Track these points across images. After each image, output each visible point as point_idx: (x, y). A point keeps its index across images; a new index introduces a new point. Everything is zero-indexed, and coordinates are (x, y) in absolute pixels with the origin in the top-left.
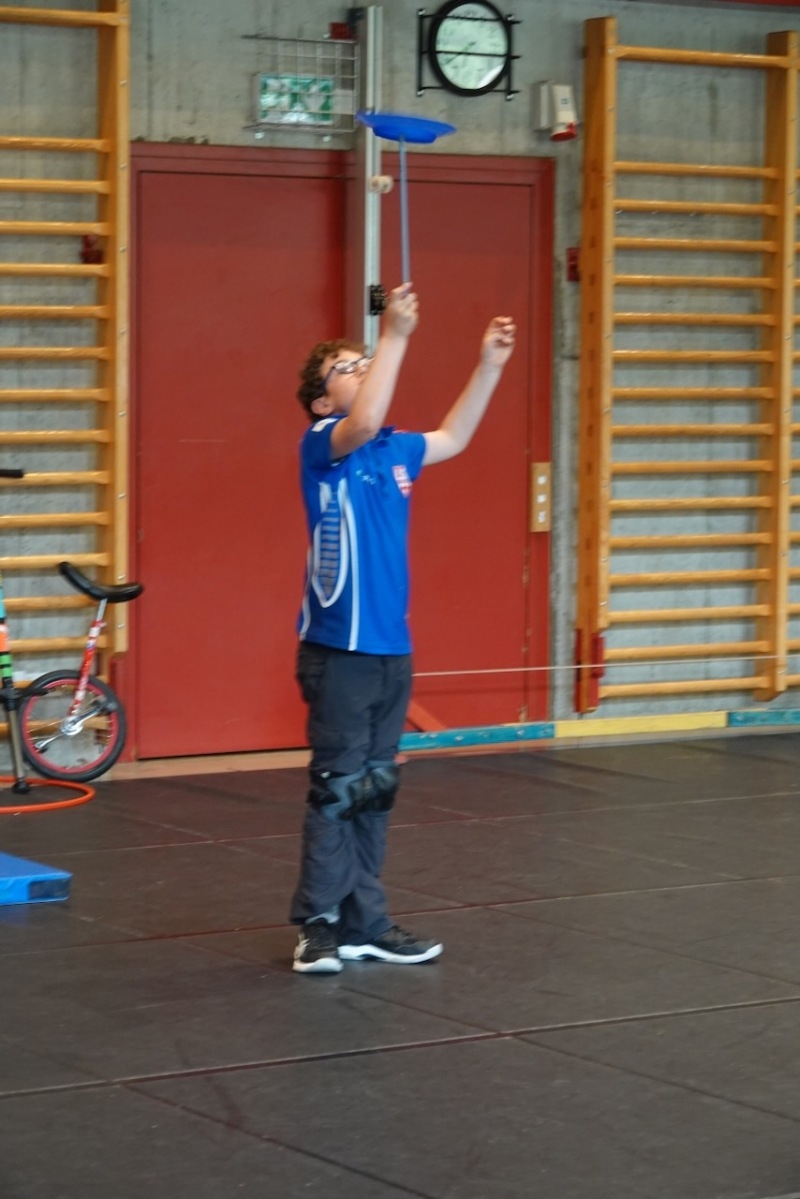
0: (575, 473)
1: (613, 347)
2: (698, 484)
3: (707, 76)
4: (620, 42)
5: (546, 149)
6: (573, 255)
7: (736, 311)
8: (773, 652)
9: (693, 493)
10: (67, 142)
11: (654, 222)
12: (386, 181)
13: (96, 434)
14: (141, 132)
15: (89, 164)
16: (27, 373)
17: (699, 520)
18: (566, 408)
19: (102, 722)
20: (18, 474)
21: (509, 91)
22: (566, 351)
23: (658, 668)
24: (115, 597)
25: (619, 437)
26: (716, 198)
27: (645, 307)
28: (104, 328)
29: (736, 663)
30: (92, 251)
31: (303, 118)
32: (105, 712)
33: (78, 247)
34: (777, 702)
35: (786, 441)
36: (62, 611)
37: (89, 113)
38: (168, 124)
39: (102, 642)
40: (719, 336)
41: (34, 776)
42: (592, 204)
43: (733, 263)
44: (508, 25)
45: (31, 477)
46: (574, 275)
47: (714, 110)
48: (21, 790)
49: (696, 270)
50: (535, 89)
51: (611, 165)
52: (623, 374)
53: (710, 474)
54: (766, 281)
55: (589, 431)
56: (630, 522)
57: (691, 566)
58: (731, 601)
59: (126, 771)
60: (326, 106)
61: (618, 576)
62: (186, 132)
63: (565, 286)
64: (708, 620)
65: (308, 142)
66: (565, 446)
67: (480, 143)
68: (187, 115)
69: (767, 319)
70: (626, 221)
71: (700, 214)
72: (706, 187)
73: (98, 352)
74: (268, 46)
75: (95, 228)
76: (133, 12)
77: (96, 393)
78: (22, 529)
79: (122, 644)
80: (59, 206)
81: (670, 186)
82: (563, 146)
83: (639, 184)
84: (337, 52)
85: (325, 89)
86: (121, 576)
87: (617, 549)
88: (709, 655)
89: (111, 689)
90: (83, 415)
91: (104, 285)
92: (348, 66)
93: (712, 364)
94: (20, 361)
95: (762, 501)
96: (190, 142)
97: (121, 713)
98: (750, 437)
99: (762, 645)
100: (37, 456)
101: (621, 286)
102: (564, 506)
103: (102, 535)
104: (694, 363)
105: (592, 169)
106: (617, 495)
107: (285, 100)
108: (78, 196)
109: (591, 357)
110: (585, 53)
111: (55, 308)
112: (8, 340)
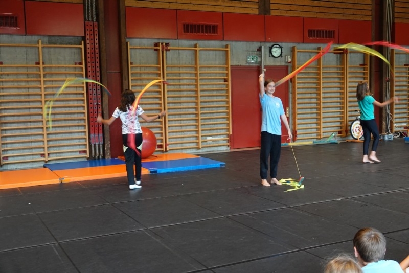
0: (292, 109)
1: (297, 91)
2: (309, 110)
3: (309, 53)
4: (297, 49)
5: (287, 65)
7: (314, 86)
8: (320, 133)
9: (309, 111)
10: (222, 66)
11: (302, 74)
12: (265, 69)
13: (227, 105)
14: (232, 64)
15: (225, 69)
16: (217, 97)
17: (310, 115)
18: (291, 100)
19: (228, 144)
21: (282, 57)
22: (291, 92)
23: (304, 135)
25: (298, 104)
26: (311, 70)
27: (301, 86)
28: (227, 91)
29: (315, 135)
30: (226, 81)
31: (254, 62)
33: (224, 80)
34: (321, 140)
35: (322, 103)
36: (223, 129)
37: (224, 62)
38: (235, 63)
40: (312, 89)
43: (313, 79)
44: (281, 48)
46: (291, 82)
49: (308, 80)
50: (285, 56)
52: (298, 95)
53: (311, 108)
54: (318, 82)
55: (294, 103)
56: (300, 115)
57: (309, 121)
58: (314, 126)
59: (232, 150)
60: (257, 60)
61: (298, 123)
62: (238, 64)
64: (311, 129)
65: (254, 65)
66: (291, 105)
67: (278, 64)
68: (238, 62)
69: (319, 87)
71: (309, 73)
72: (309, 69)
73: (227, 94)
74: (248, 52)
75: (226, 77)
76: (230, 48)
77: (227, 100)
78: (217, 118)
79: (231, 133)
80: (221, 75)
82: (289, 64)
84: (258, 53)
85: (256, 58)
86: (231, 124)
87: (298, 119)
88: (311, 133)
90: (225, 103)
91: (227, 86)
92: (260, 54)
93: (311, 93)
94: (216, 96)
95: (319, 112)
98: (316, 103)
100: (219, 108)
101: (298, 83)
102: (291, 113)
103: (228, 119)
104: (308, 93)
105: (293, 67)
106: (298, 111)
107: (251, 59)
108: (223, 73)
109: (294, 93)
110: (292, 51)
111: (221, 88)
112: (215, 93)
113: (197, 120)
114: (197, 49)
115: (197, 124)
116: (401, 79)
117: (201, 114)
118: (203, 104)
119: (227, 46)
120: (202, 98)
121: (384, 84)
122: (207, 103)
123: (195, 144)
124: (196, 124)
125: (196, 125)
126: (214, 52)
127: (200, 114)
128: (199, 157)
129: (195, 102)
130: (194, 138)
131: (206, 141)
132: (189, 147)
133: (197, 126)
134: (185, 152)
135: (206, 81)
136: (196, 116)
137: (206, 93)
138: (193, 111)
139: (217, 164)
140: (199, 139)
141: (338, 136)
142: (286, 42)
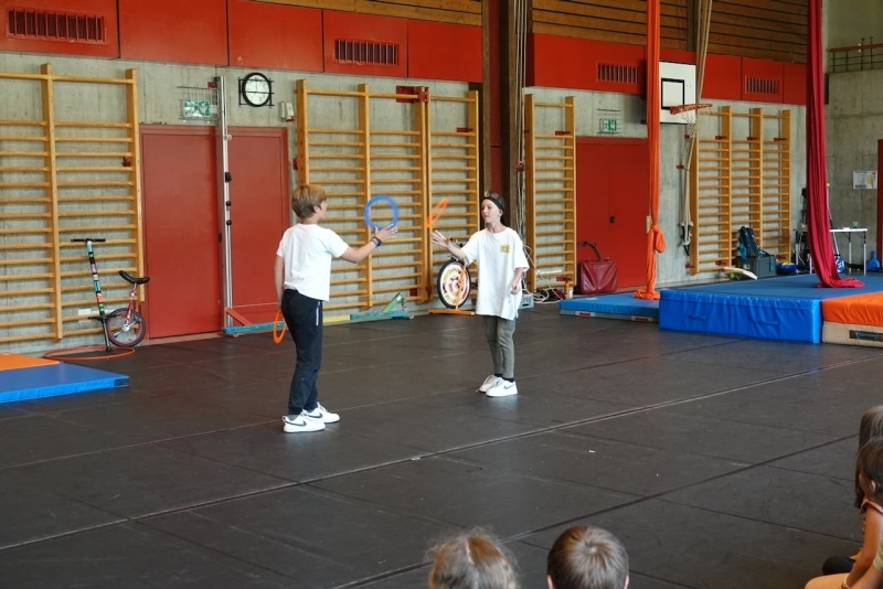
3: (338, 99)
4: (309, 87)
5: (284, 125)
6: (295, 162)
7: (351, 177)
8: (368, 293)
10: (116, 125)
11: (322, 149)
12: (229, 136)
13: (132, 226)
14: (143, 120)
15: (124, 132)
16: (105, 205)
19: (137, 326)
20: (104, 240)
21: (271, 105)
24: (140, 282)
26: (343, 139)
27: (320, 177)
28: (132, 189)
29: (356, 298)
30: (127, 162)
31: (200, 116)
32: (138, 322)
33: (122, 161)
34: (370, 311)
35: (369, 222)
36: (121, 288)
37: (123, 114)
38: (152, 118)
39: (136, 298)
40: (346, 187)
41: (113, 346)
42: (300, 143)
43: (349, 162)
44: (269, 82)
45: (107, 242)
46: (296, 167)
47: (341, 111)
48: (108, 351)
49: (338, 164)
50: (280, 104)
51: (306, 131)
54: (361, 169)
58: (353, 277)
59: (146, 342)
60: (207, 111)
62: (159, 120)
63: (293, 171)
64: (345, 283)
65: (201, 123)
67: (262, 123)
68: (159, 114)
69: (362, 181)
70: (312, 148)
71: (337, 146)
72: (339, 136)
73: (131, 197)
74: (186, 90)
75: (129, 154)
76: (139, 79)
77: (131, 212)
78: (107, 260)
79: (143, 299)
80: (115, 146)
81: (327, 137)
82: (290, 124)
83: (316, 136)
84: (211, 92)
85: (207, 105)
86: (142, 275)
88: (346, 295)
89: (140, 314)
90: (125, 220)
91: (132, 175)
92: (215, 97)
93: (343, 196)
94: (103, 201)
96: (161, 123)
97: (144, 322)
98: (357, 221)
99: (365, 291)
100: (110, 234)
101: (312, 171)
103: (134, 261)
104: (338, 196)
105: (300, 131)
107: (193, 109)
108: (121, 143)
110: (296, 92)
111: (114, 183)
112: (97, 193)
113: (50, 266)
114: (49, 77)
115: (51, 275)
116: (549, 165)
117: (61, 248)
118: (67, 221)
119: (129, 74)
120: (64, 206)
121: (513, 178)
122: (79, 221)
123: (45, 328)
124: (46, 275)
125: (47, 279)
126: (95, 87)
127: (57, 249)
128: (58, 363)
129: (44, 218)
130: (43, 313)
131: (76, 321)
132: (27, 337)
133: (50, 281)
134: (16, 349)
135: (75, 161)
136: (48, 256)
137: (75, 194)
138: (39, 241)
139: (107, 381)
140: (56, 316)
141: (410, 301)
142: (281, 69)
